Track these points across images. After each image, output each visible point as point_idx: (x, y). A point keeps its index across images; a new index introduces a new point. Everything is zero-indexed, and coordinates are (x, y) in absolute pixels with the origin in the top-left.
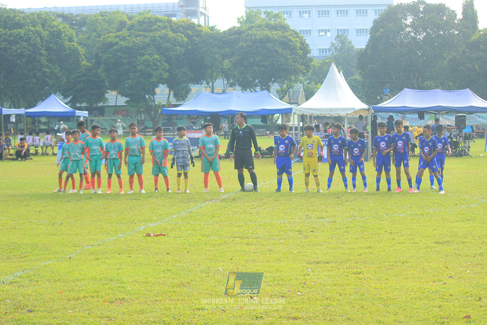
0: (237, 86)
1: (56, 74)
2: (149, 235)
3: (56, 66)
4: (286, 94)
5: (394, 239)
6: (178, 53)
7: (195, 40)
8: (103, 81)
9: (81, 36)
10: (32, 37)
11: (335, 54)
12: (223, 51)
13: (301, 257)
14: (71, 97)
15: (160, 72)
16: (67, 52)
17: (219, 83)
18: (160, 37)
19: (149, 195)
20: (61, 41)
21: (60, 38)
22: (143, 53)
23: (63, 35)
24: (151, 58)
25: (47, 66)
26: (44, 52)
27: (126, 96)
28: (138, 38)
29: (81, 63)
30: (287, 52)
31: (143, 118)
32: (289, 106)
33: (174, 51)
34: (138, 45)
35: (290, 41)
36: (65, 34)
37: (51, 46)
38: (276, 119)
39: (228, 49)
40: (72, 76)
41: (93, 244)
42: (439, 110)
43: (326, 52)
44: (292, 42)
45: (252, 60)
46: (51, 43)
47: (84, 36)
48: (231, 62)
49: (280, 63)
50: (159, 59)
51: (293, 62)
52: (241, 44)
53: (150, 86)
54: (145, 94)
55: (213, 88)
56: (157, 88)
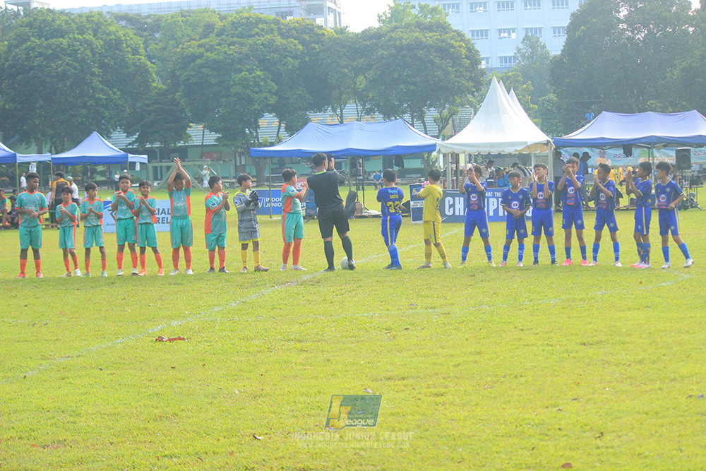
0: (377, 113)
1: (114, 101)
2: (160, 339)
3: (115, 90)
4: (448, 124)
5: (520, 339)
6: (290, 67)
7: (314, 48)
8: (183, 111)
9: (152, 47)
10: (79, 49)
11: (522, 63)
12: (355, 63)
13: (368, 370)
14: (138, 134)
15: (264, 94)
16: (130, 70)
17: (351, 109)
18: (263, 44)
19: (198, 278)
20: (121, 54)
21: (120, 50)
22: (239, 69)
23: (125, 45)
24: (251, 76)
25: (102, 90)
26: (96, 70)
27: (216, 132)
28: (231, 47)
29: (151, 85)
30: (448, 63)
31: (243, 163)
32: (432, 141)
33: (284, 65)
34: (232, 56)
35: (452, 46)
36: (127, 44)
37: (106, 61)
38: (434, 160)
39: (362, 60)
40: (139, 104)
41: (71, 355)
43: (510, 62)
44: (454, 48)
45: (396, 76)
46: (106, 57)
47: (157, 47)
48: (367, 79)
49: (436, 79)
50: (262, 77)
51: (456, 77)
52: (380, 52)
53: (251, 116)
54: (244, 128)
55: (342, 117)
56: (261, 118)
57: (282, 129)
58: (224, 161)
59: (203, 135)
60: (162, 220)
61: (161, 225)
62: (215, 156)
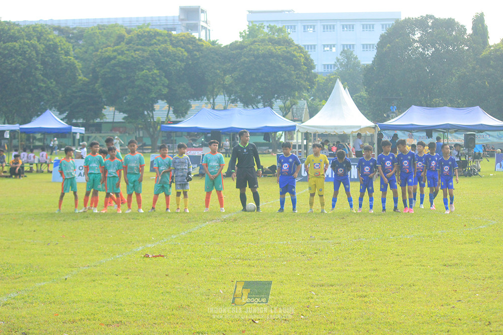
1: (51, 88)
2: (147, 256)
3: (52, 80)
4: (289, 111)
5: (400, 261)
6: (178, 68)
7: (196, 55)
8: (100, 97)
9: (77, 50)
10: (27, 51)
11: (340, 69)
12: (224, 67)
13: (304, 280)
14: (67, 112)
15: (159, 87)
16: (63, 67)
17: (221, 100)
18: (159, 51)
19: (148, 215)
20: (57, 55)
21: (56, 52)
22: (142, 68)
23: (59, 49)
24: (150, 73)
25: (43, 80)
26: (39, 66)
27: (124, 112)
28: (137, 52)
29: (78, 78)
30: (291, 68)
31: (141, 135)
32: (292, 123)
33: (174, 66)
34: (137, 59)
35: (294, 56)
36: (61, 48)
37: (46, 60)
38: (279, 137)
39: (230, 64)
40: (68, 91)
41: (90, 265)
42: (448, 129)
43: (331, 68)
44: (296, 57)
45: (254, 76)
46: (46, 57)
47: (81, 50)
48: (233, 78)
49: (283, 79)
50: (158, 74)
51: (297, 78)
52: (243, 59)
53: (149, 102)
54: (144, 110)
55: (214, 105)
56: (156, 103)
57: (171, 112)
58: (129, 134)
59: (114, 114)
62: (122, 130)
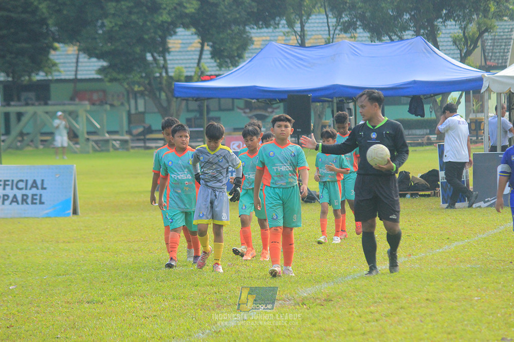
0: (360, 30)
4: (476, 47)
8: (43, 22)
31: (141, 108)
53: (155, 33)
54: (144, 51)
55: (303, 36)
56: (171, 35)
57: (207, 55)
58: (112, 105)
59: (77, 62)
60: (33, 199)
61: (31, 206)
62: (95, 97)
